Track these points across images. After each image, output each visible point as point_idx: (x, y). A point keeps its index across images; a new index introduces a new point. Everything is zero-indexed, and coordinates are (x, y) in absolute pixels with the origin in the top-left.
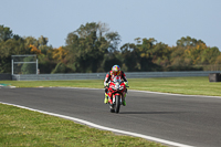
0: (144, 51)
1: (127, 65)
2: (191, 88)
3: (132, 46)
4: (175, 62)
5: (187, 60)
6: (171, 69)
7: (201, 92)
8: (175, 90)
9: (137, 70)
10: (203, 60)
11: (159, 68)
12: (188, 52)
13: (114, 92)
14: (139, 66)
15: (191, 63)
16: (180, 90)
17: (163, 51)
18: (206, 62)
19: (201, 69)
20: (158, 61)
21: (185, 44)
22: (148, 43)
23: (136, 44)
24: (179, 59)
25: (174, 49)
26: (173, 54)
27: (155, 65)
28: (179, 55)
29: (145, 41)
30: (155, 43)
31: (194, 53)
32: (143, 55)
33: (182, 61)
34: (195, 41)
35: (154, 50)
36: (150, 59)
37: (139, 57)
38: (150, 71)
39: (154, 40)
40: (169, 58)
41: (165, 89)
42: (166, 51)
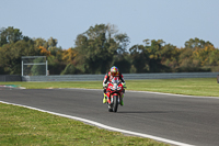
0: (153, 53)
1: (136, 66)
2: (199, 89)
3: (140, 47)
4: (184, 63)
5: (195, 61)
6: (180, 71)
7: (210, 93)
8: (184, 92)
9: (146, 72)
10: (211, 61)
11: (168, 70)
12: (196, 54)
13: (113, 93)
14: (147, 67)
15: (200, 64)
16: (188, 91)
17: (171, 52)
18: (214, 64)
19: (209, 71)
20: (166, 63)
21: (193, 45)
22: (157, 44)
23: (144, 45)
24: (187, 60)
25: (183, 50)
26: (181, 56)
27: (164, 67)
28: (188, 56)
29: (154, 43)
30: (163, 45)
31: (202, 55)
32: (151, 56)
33: (190, 63)
34: (203, 42)
35: (162, 52)
36: (159, 60)
37: (148, 58)
38: (159, 72)
39: (162, 41)
40: (177, 59)
41: (175, 90)
42: (174, 53)
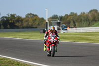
0: (11, 20)
1: (3, 26)
2: (32, 36)
3: (5, 17)
4: (25, 24)
5: (30, 24)
6: (23, 28)
7: (37, 38)
8: (25, 37)
9: (8, 28)
10: (37, 23)
11: (18, 27)
12: (31, 20)
13: (51, 43)
14: (9, 26)
15: (32, 25)
16: (27, 37)
17: (19, 19)
18: (39, 25)
19: (36, 28)
20: (17, 24)
21: (29, 16)
22: (13, 16)
23: (7, 16)
24: (26, 23)
25: (25, 19)
26: (24, 21)
27: (16, 26)
28: (27, 21)
30: (16, 16)
31: (33, 20)
32: (10, 21)
33: (28, 24)
34: (33, 15)
35: (15, 19)
36: (14, 23)
37: (9, 22)
38: (14, 28)
39: (15, 15)
40: (22, 22)
41: (20, 36)
42: (20, 20)
